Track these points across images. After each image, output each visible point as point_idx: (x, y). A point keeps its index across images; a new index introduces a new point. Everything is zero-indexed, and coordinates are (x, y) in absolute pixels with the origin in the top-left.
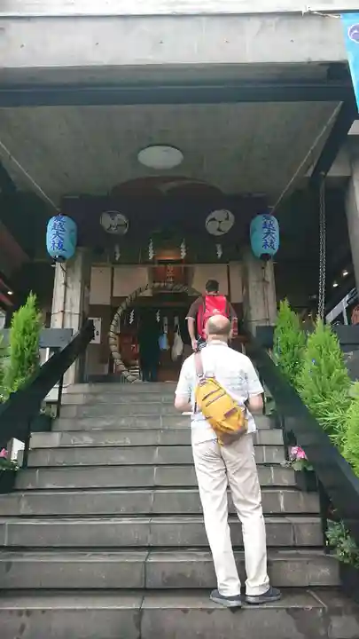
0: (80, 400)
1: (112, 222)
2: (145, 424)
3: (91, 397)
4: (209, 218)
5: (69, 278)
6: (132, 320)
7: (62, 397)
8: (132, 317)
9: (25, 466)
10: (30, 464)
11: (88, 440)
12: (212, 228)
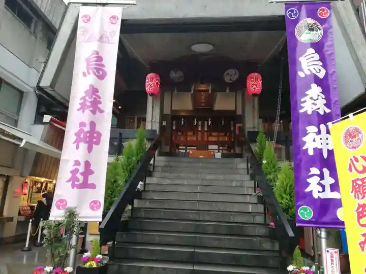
0: (162, 164)
1: (175, 75)
2: (192, 176)
3: (167, 163)
4: (226, 73)
5: (154, 105)
6: (183, 123)
7: (156, 162)
8: (182, 121)
9: (144, 190)
10: (146, 189)
11: (168, 182)
12: (227, 79)
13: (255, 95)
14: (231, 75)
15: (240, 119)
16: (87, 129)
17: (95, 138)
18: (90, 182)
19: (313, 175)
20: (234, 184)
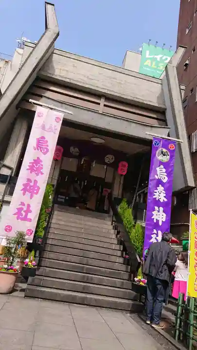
1: (74, 150)
4: (106, 157)
12: (107, 161)
13: (121, 175)
14: (109, 159)
15: (110, 186)
16: (32, 184)
17: (36, 190)
18: (29, 217)
19: (154, 234)
20: (104, 231)
